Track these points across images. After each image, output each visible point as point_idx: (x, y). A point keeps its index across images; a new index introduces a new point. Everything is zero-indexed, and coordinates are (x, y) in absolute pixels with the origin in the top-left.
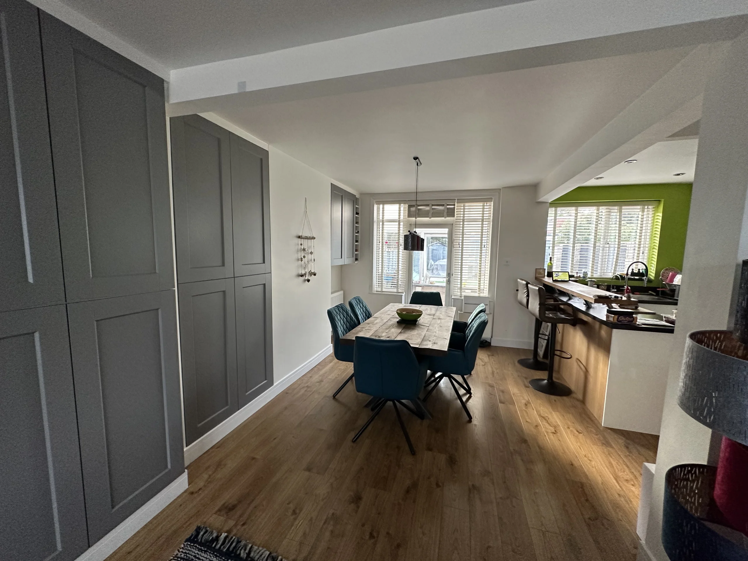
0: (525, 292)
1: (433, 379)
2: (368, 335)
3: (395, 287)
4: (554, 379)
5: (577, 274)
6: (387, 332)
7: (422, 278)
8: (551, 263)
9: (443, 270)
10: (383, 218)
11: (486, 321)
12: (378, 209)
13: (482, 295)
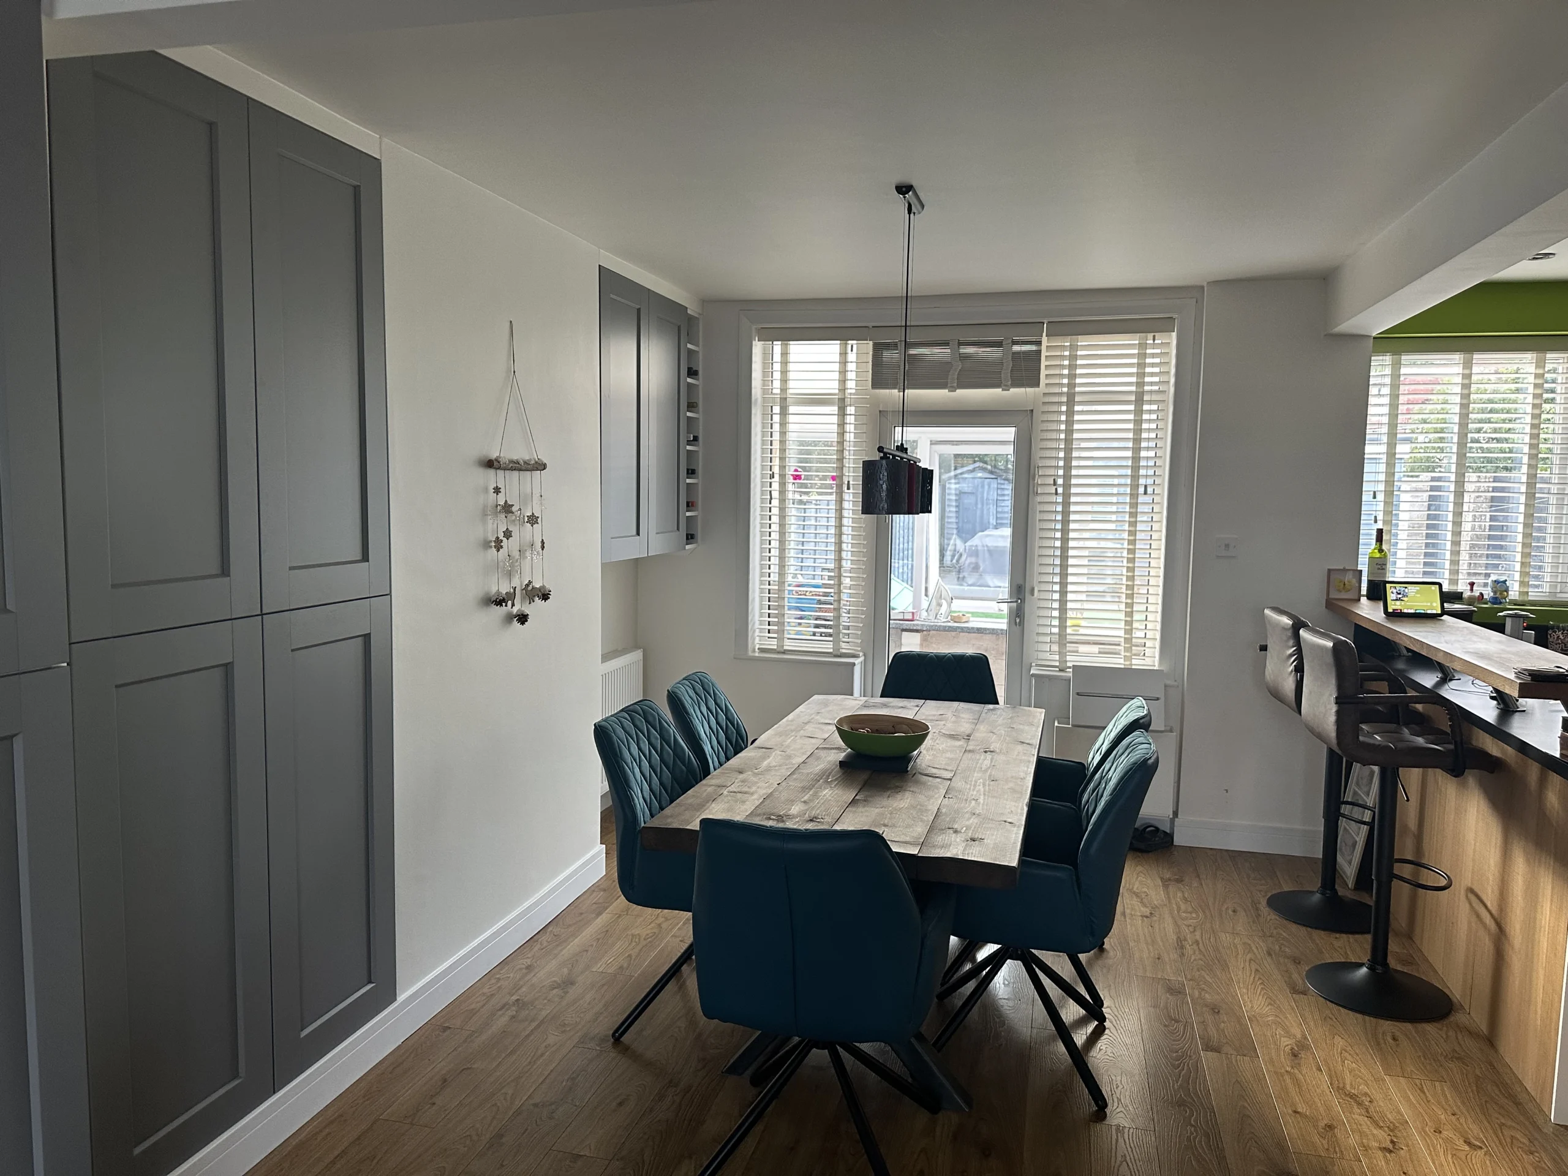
0: (1291, 655)
1: (968, 966)
2: (740, 813)
3: (830, 635)
4: (1392, 963)
5: (1472, 590)
6: (805, 802)
7: (925, 604)
8: (1381, 551)
9: (997, 572)
10: (784, 390)
11: (1150, 762)
12: (768, 356)
13: (1137, 663)
